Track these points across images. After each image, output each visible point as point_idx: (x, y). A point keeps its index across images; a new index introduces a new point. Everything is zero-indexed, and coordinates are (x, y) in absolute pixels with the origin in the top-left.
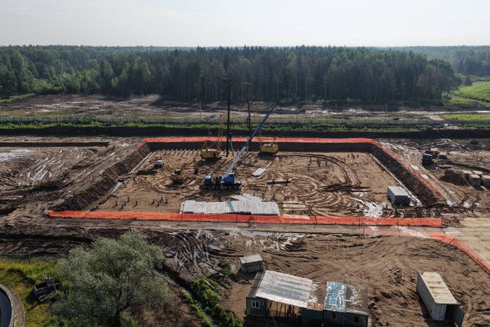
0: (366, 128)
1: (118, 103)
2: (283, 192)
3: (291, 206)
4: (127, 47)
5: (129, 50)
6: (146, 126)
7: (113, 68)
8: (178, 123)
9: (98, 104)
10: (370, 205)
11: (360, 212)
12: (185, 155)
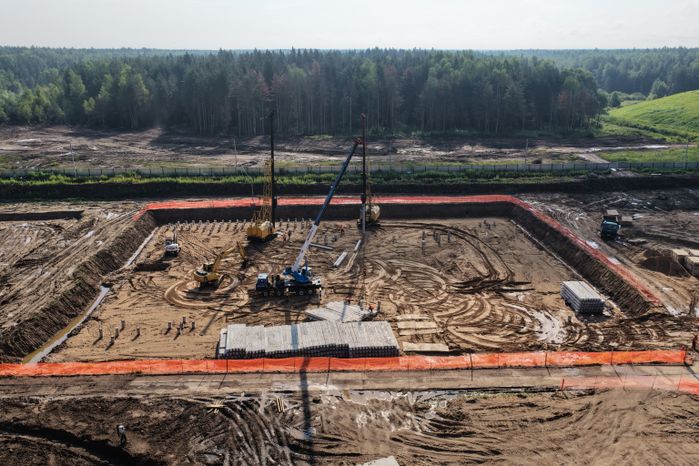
0: (497, 178)
1: (96, 142)
2: (391, 296)
3: (412, 325)
4: (107, 50)
5: (109, 53)
6: (146, 181)
7: (84, 83)
8: (199, 175)
9: (61, 142)
10: (540, 316)
11: (529, 331)
12: (216, 230)
